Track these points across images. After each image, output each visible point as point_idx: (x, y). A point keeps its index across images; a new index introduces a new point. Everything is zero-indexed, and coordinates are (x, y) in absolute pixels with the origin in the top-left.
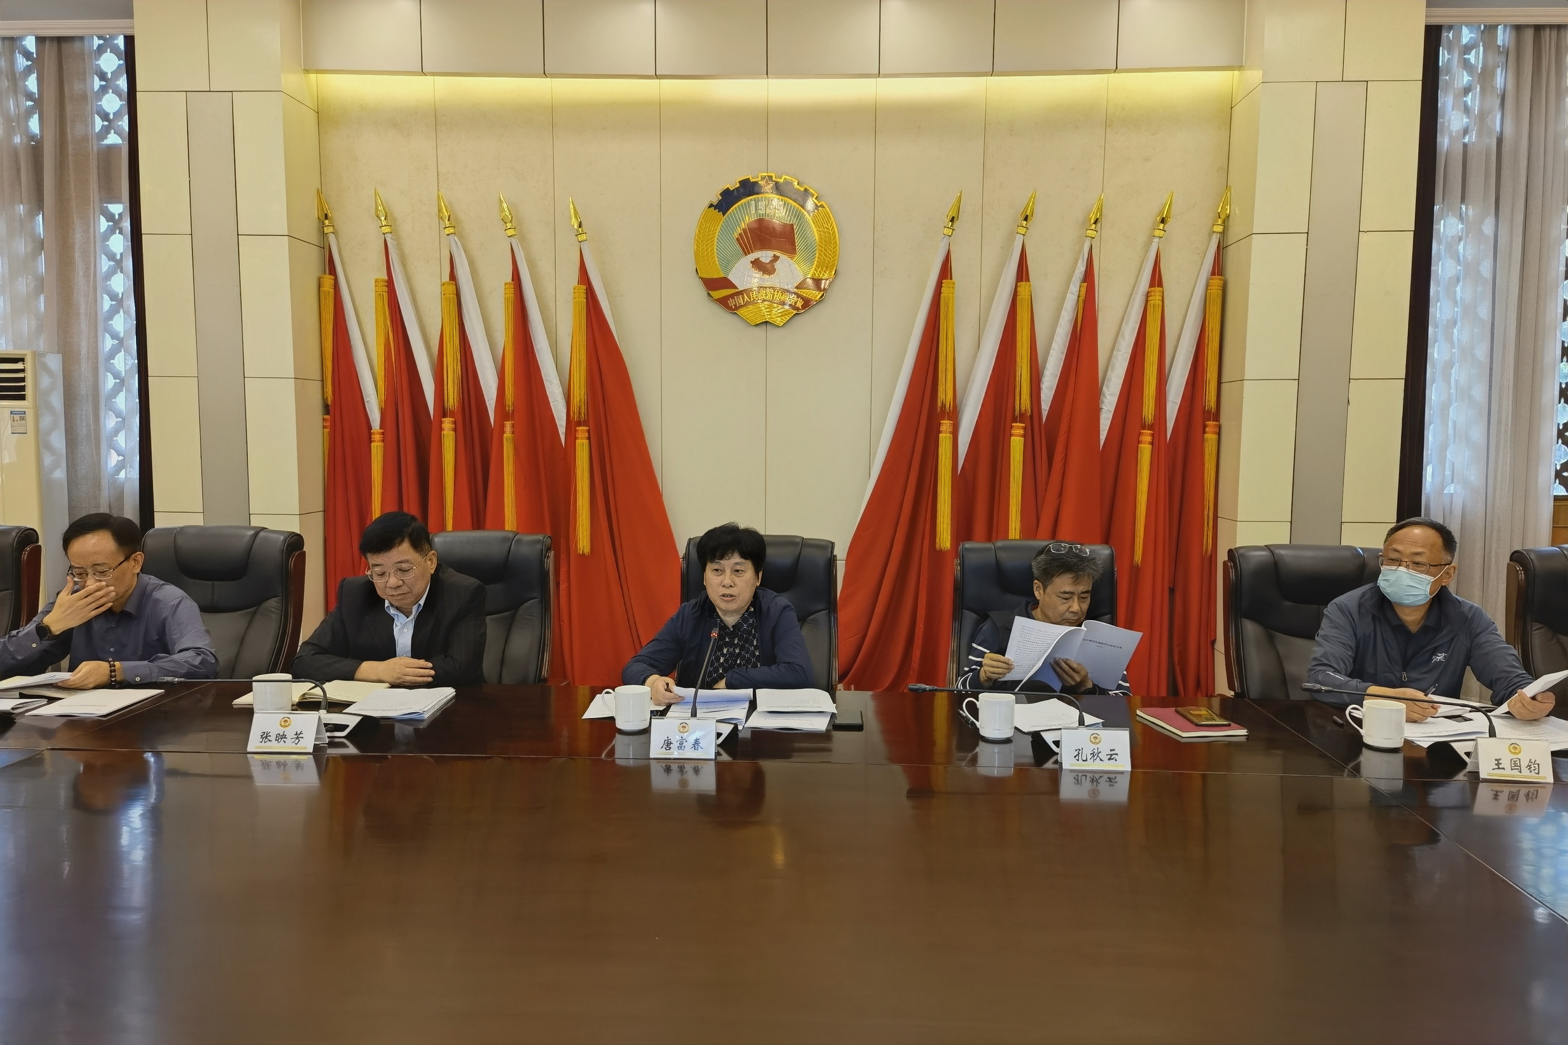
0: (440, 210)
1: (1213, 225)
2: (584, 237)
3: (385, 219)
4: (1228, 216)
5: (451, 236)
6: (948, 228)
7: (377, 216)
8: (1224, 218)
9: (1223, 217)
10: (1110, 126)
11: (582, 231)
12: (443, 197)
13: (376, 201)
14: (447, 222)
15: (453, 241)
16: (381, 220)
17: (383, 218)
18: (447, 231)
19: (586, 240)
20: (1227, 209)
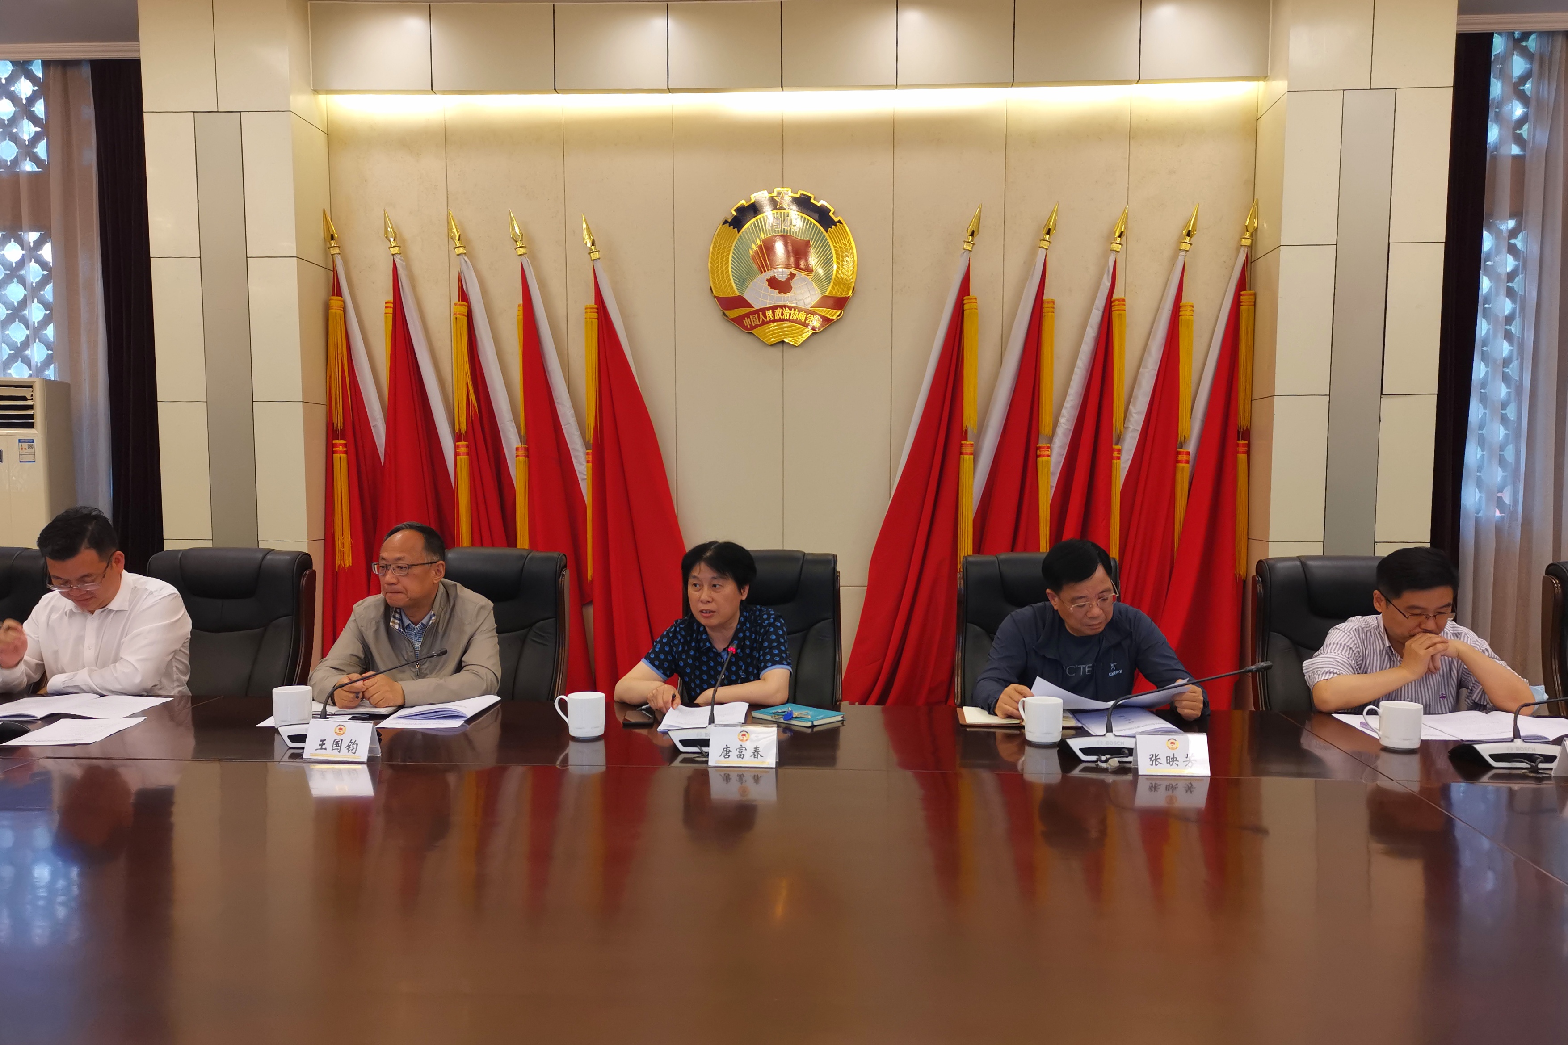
0: (450, 229)
1: (1242, 239)
2: (597, 255)
3: (394, 240)
4: (1256, 229)
5: (461, 256)
6: (968, 242)
7: (386, 237)
8: (1251, 231)
9: (1251, 229)
10: (1133, 138)
11: (595, 249)
12: (454, 217)
13: (385, 221)
14: (456, 241)
15: (463, 261)
16: (390, 241)
17: (392, 240)
18: (458, 251)
19: (599, 259)
20: (1255, 222)
